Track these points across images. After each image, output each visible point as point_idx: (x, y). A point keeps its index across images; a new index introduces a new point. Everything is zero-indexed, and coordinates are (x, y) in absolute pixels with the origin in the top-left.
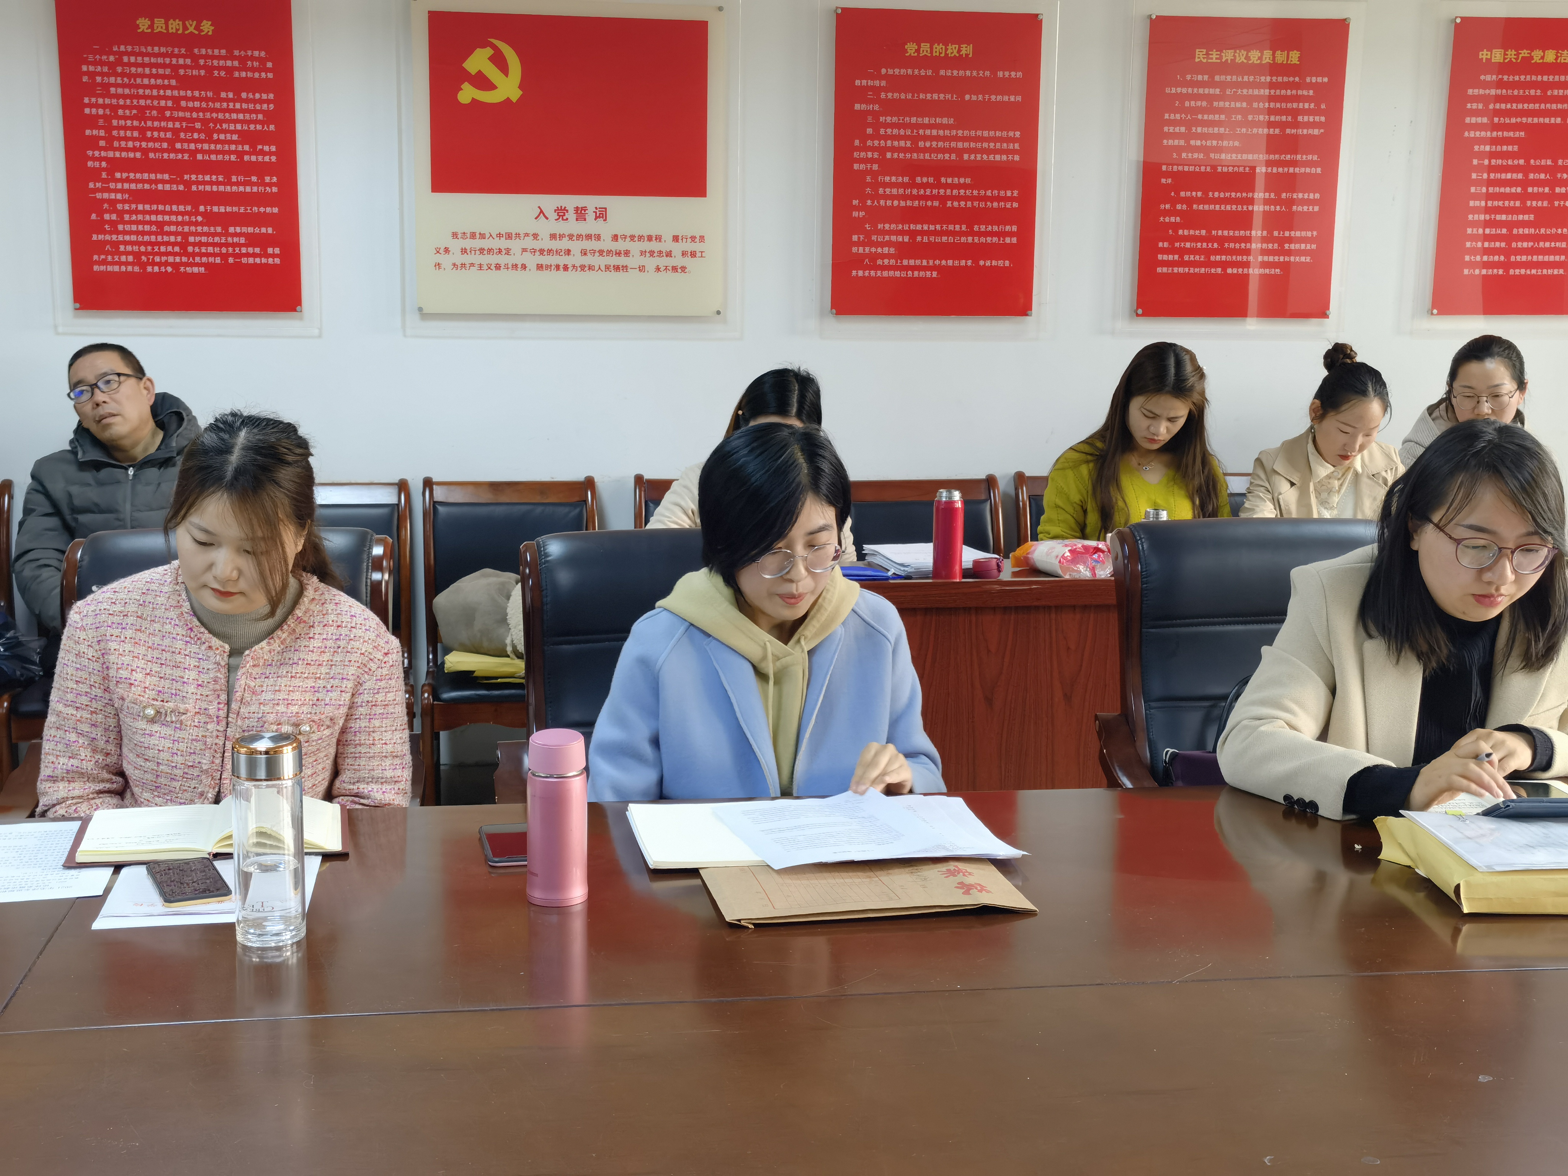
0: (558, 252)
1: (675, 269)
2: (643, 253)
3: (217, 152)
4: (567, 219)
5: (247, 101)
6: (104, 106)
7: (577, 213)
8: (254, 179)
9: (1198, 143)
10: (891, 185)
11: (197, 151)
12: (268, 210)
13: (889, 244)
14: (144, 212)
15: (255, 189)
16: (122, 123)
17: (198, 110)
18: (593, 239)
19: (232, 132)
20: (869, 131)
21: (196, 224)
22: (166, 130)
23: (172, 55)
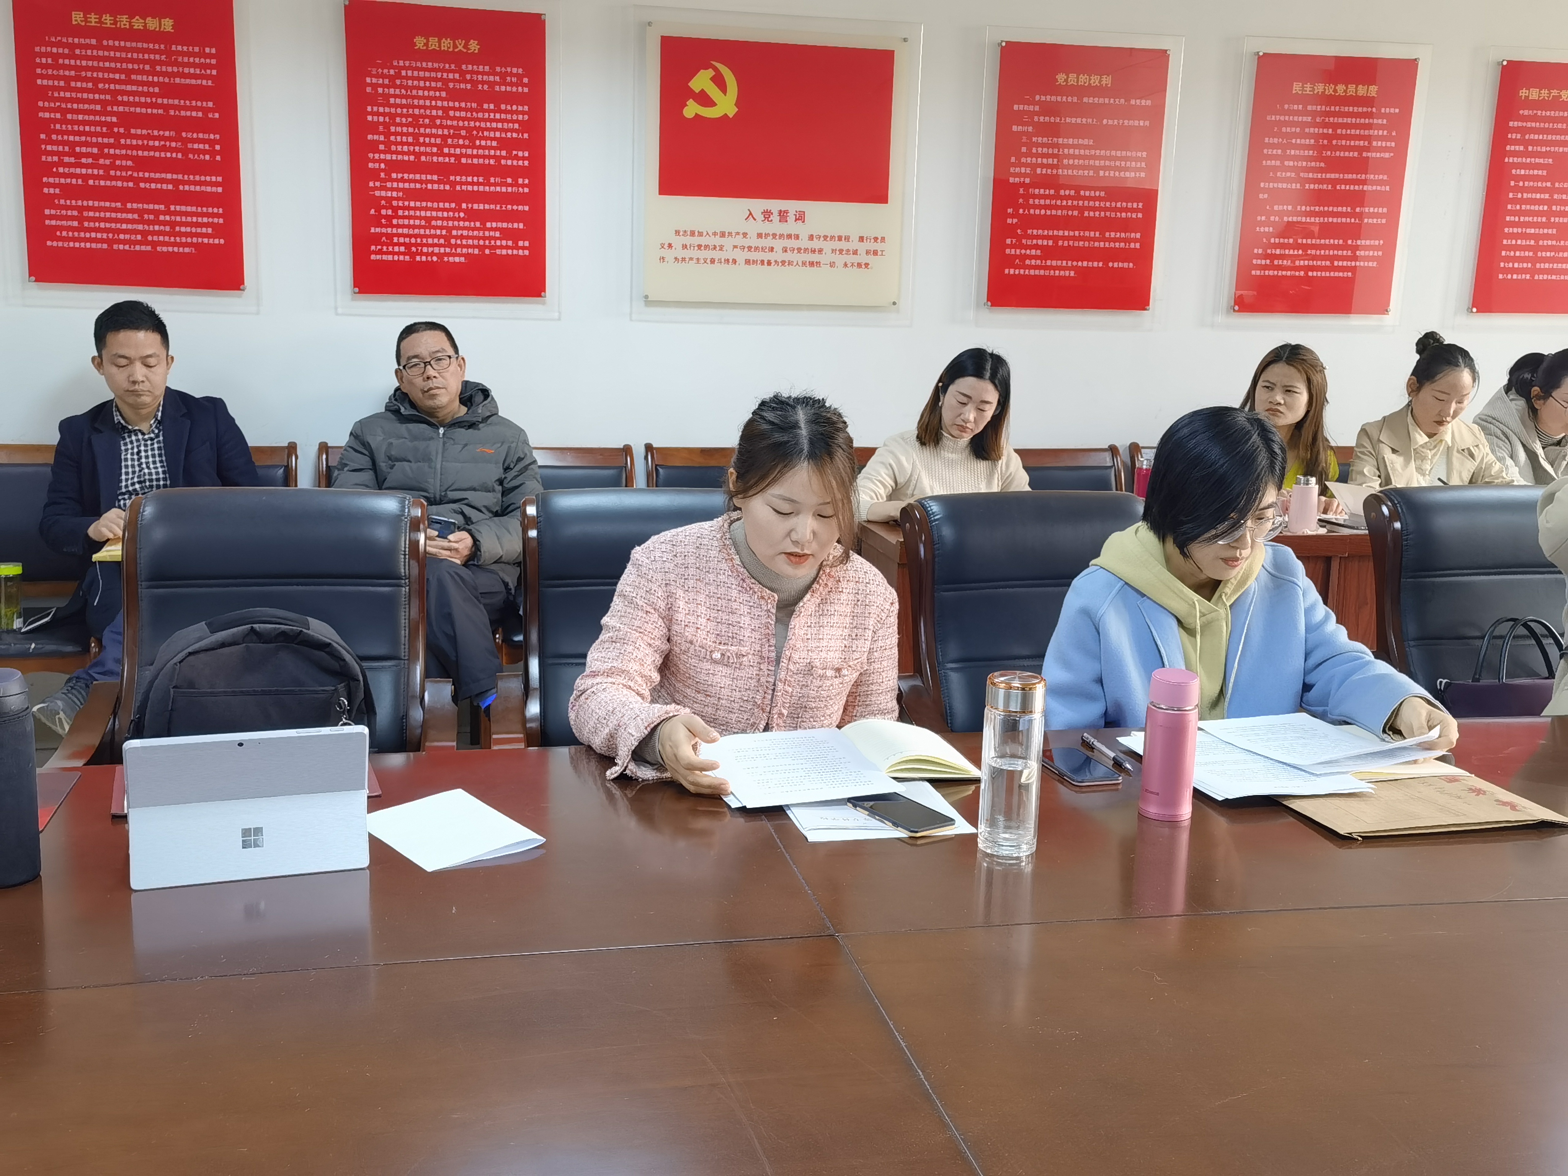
0: (763, 249)
1: (859, 265)
2: (834, 251)
3: (478, 156)
4: (771, 221)
5: (506, 112)
6: (384, 114)
7: (780, 215)
8: (509, 180)
9: (1291, 164)
10: (1040, 197)
11: (462, 155)
12: (520, 208)
13: (1036, 247)
14: (415, 209)
15: (510, 189)
16: (399, 129)
17: (463, 119)
18: (793, 237)
19: (492, 139)
20: (1024, 149)
21: (459, 219)
22: (436, 136)
23: (443, 70)
